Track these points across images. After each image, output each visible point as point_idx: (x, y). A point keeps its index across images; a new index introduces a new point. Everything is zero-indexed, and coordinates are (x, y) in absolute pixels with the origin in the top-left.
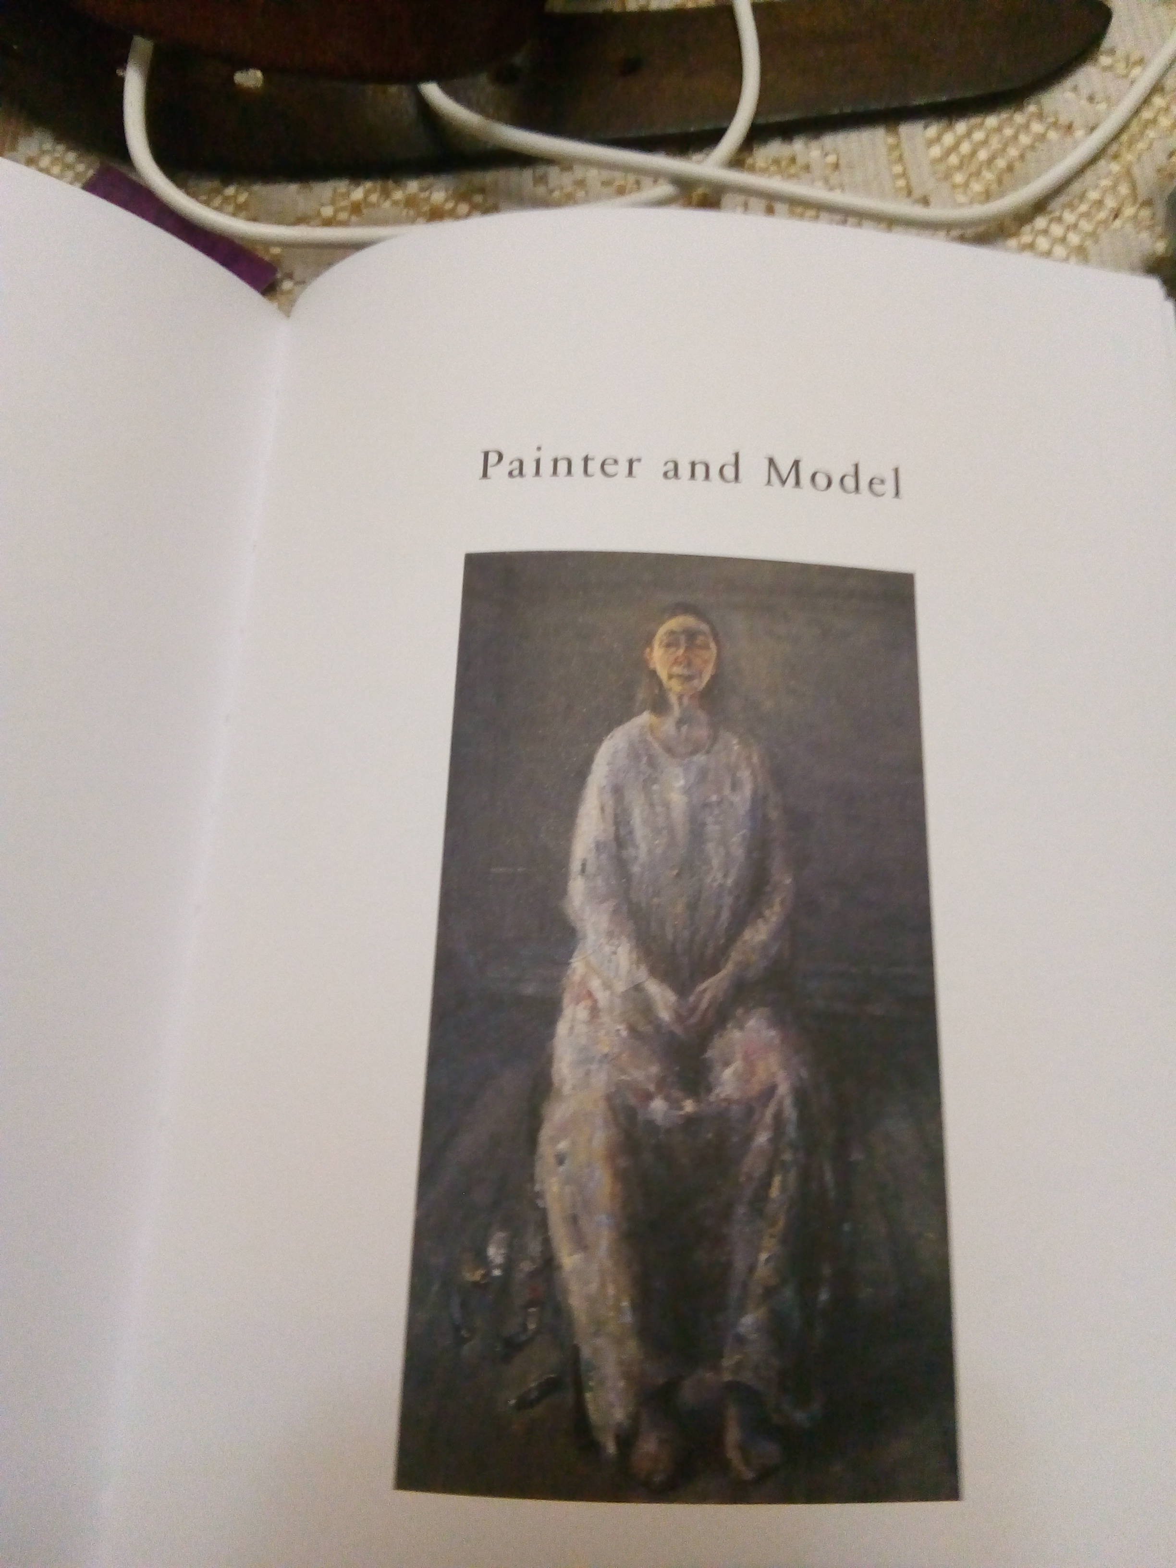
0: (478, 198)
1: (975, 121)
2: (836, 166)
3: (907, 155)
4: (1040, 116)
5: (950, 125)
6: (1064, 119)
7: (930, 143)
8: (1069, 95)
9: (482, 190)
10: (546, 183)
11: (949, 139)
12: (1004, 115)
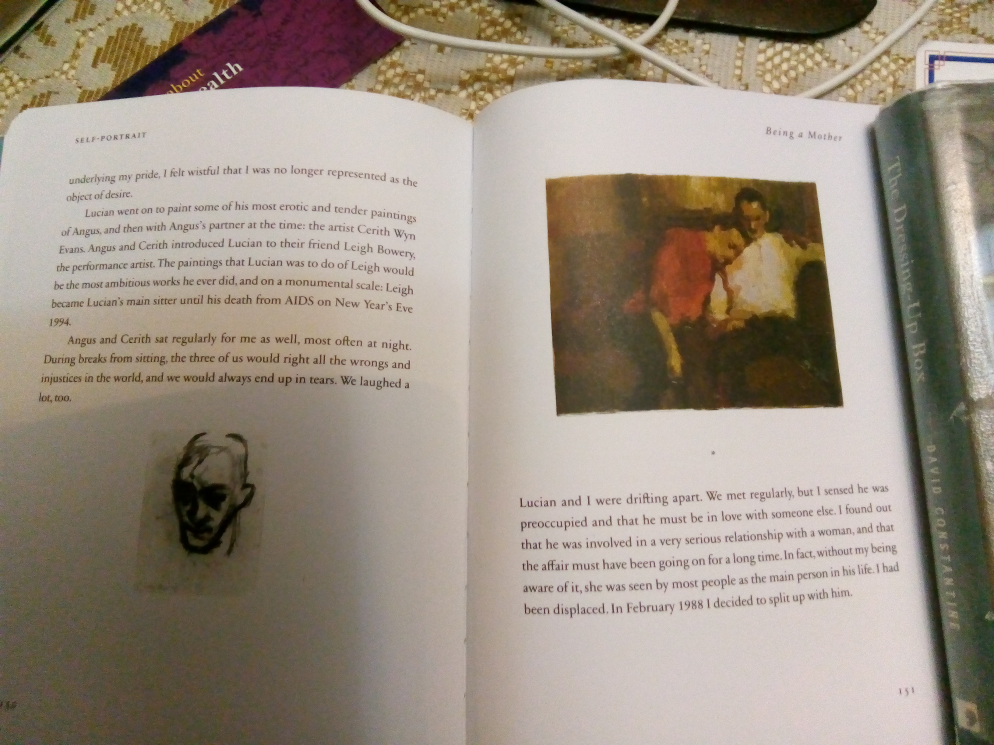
2: (707, 53)
3: (745, 57)
4: (821, 52)
5: (773, 46)
6: (833, 57)
7: (761, 52)
11: (770, 52)
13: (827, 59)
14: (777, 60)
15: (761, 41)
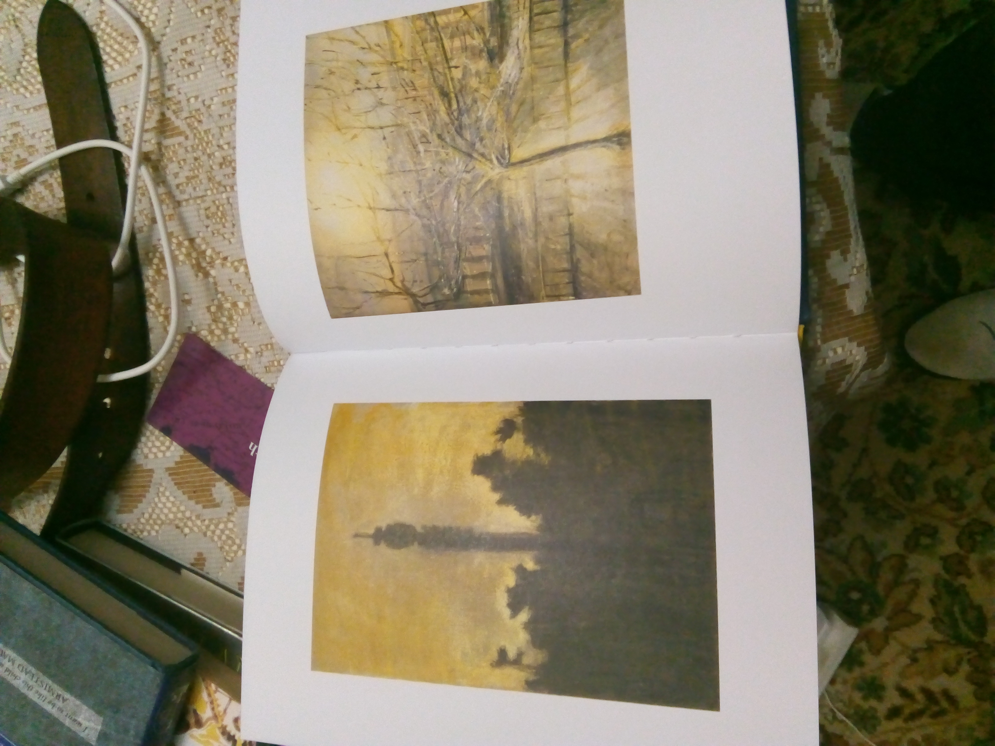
0: (151, 255)
1: (102, 52)
2: (126, 107)
3: (119, 78)
4: (98, 25)
5: (105, 62)
6: (98, 15)
7: (113, 69)
8: (87, 14)
9: (147, 254)
10: (142, 227)
11: (110, 62)
12: (98, 40)
13: (101, 18)
14: (114, 54)
15: (106, 72)
